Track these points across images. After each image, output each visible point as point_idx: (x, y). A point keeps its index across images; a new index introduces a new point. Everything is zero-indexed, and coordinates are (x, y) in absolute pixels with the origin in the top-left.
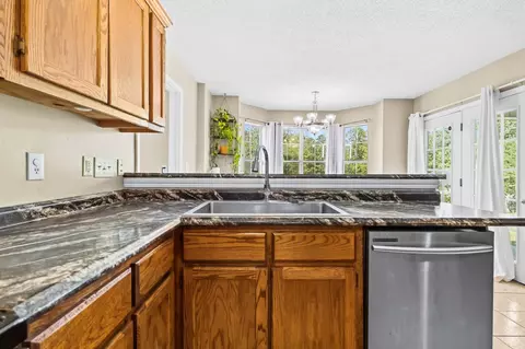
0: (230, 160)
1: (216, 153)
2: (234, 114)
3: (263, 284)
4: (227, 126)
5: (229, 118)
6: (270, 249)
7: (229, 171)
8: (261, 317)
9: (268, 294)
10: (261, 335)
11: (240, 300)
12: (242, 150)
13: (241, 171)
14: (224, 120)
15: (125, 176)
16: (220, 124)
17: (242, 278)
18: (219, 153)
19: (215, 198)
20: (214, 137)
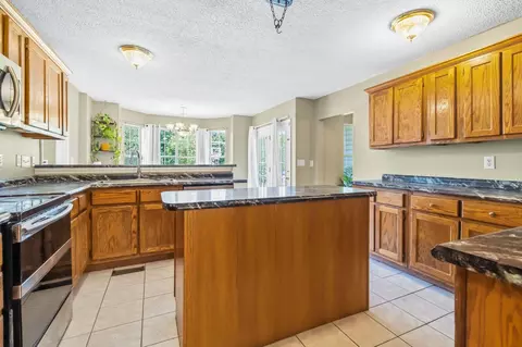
0: (111, 155)
1: (97, 150)
2: (114, 119)
3: (135, 213)
4: (107, 128)
5: (109, 121)
6: (138, 197)
7: (110, 162)
8: (134, 227)
9: (138, 218)
10: (134, 235)
11: (123, 220)
12: (122, 148)
13: (121, 163)
14: (105, 123)
15: (36, 167)
16: (101, 126)
17: (123, 211)
18: (100, 150)
19: (105, 179)
20: (95, 137)
